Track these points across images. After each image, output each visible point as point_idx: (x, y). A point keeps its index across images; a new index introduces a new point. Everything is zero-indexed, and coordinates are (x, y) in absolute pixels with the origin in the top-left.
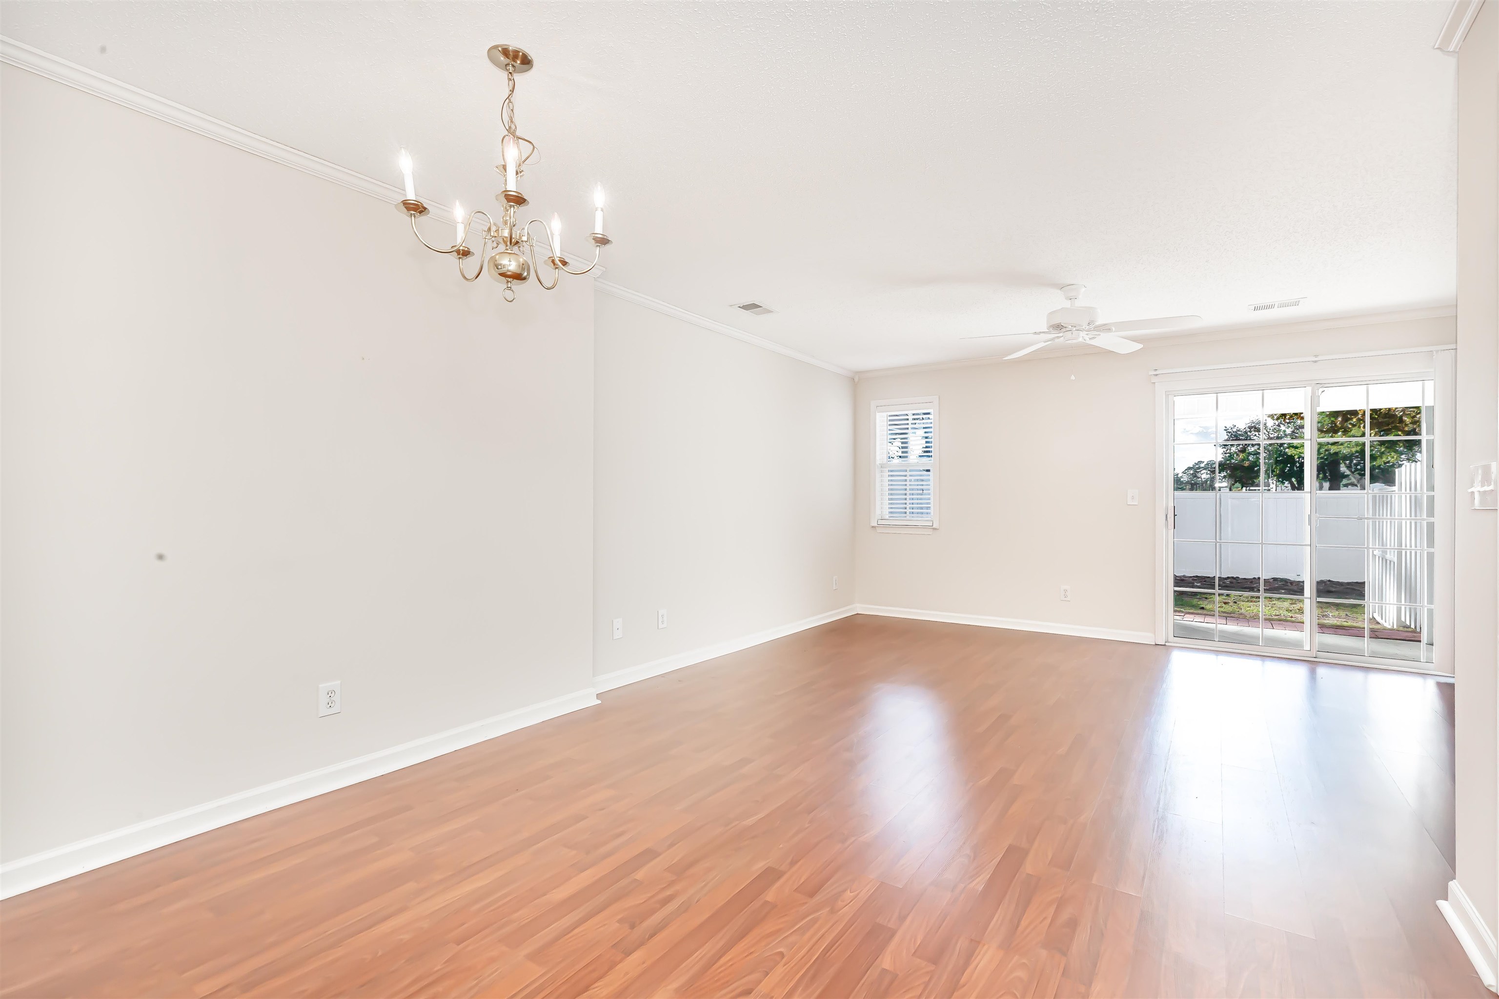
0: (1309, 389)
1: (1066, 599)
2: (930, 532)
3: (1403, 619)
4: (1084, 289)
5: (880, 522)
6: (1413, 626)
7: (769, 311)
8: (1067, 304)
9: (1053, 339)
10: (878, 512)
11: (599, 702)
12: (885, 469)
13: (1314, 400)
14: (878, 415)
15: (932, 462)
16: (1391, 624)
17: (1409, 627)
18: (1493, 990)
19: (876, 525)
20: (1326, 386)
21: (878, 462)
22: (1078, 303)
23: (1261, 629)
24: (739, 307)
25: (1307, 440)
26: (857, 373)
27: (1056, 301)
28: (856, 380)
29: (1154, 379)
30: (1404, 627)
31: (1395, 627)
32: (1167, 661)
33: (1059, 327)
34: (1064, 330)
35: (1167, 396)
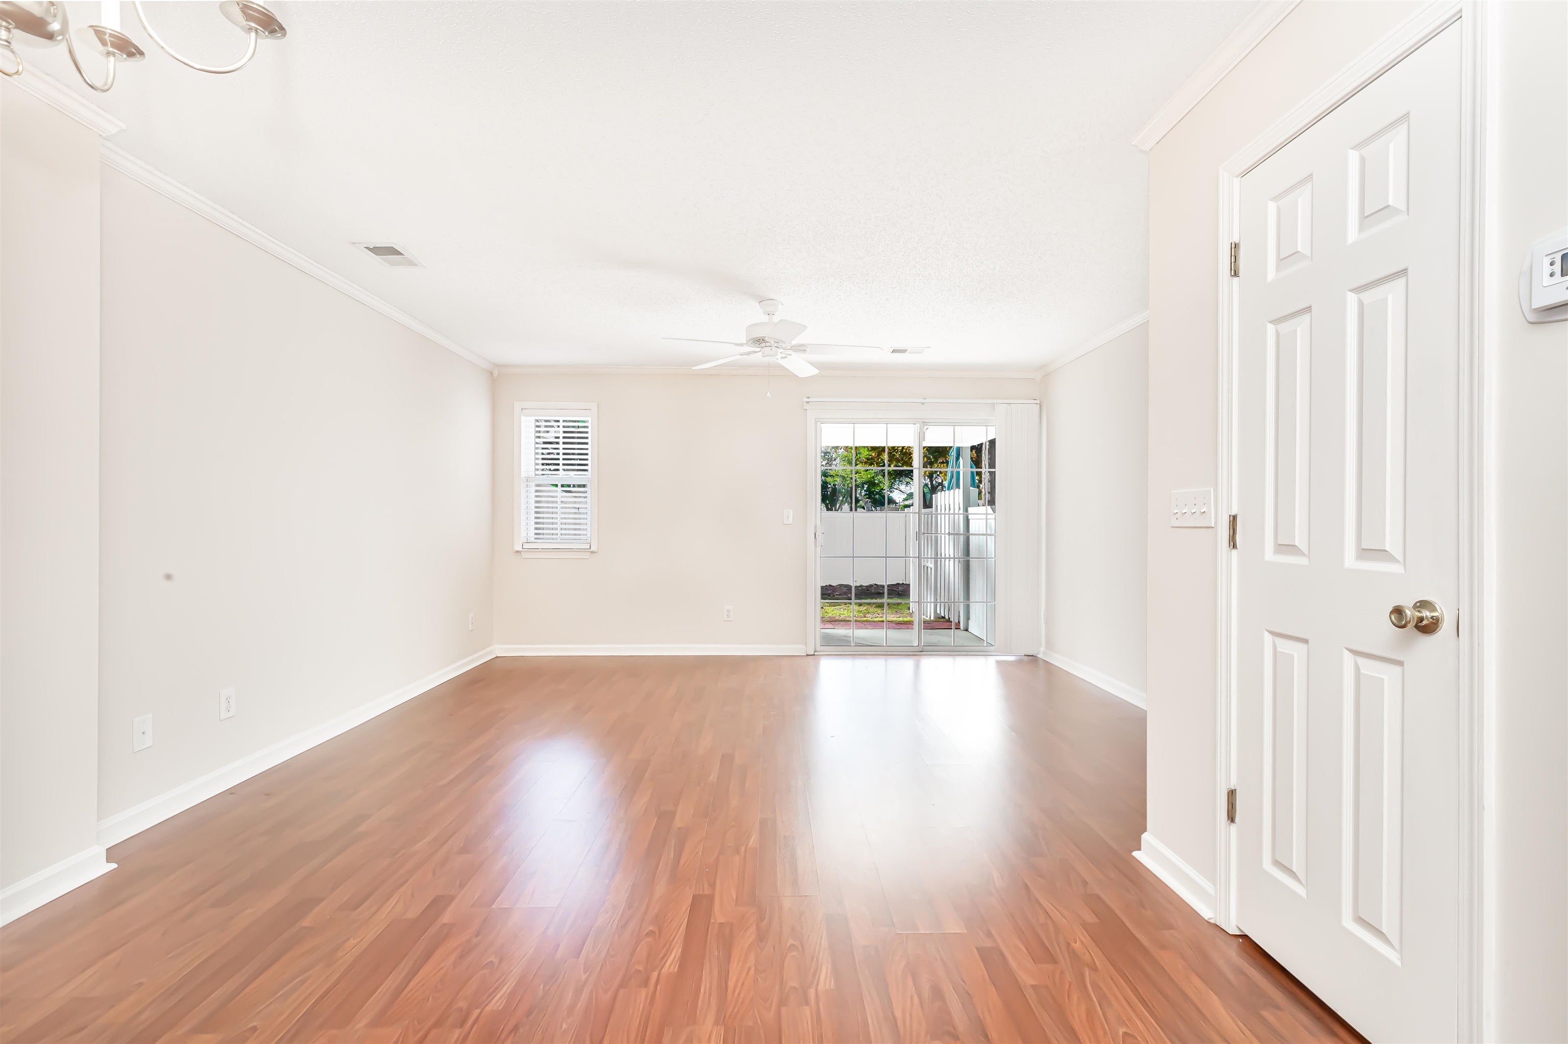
0: (918, 426)
1: (729, 619)
2: (587, 555)
3: (938, 612)
4: (781, 306)
5: (526, 546)
6: (947, 617)
7: (411, 263)
8: (766, 319)
9: (749, 354)
10: (523, 534)
11: (114, 866)
12: (531, 484)
13: (921, 436)
14: (523, 419)
15: (590, 476)
16: (929, 617)
17: (943, 618)
18: (1212, 921)
19: (520, 549)
20: (929, 424)
21: (523, 475)
22: (776, 319)
23: (885, 630)
24: (367, 248)
25: (915, 468)
26: (497, 365)
27: (755, 314)
28: (496, 374)
29: (806, 406)
30: (938, 618)
31: (932, 618)
32: (817, 666)
33: (759, 341)
34: (764, 345)
35: (816, 422)
